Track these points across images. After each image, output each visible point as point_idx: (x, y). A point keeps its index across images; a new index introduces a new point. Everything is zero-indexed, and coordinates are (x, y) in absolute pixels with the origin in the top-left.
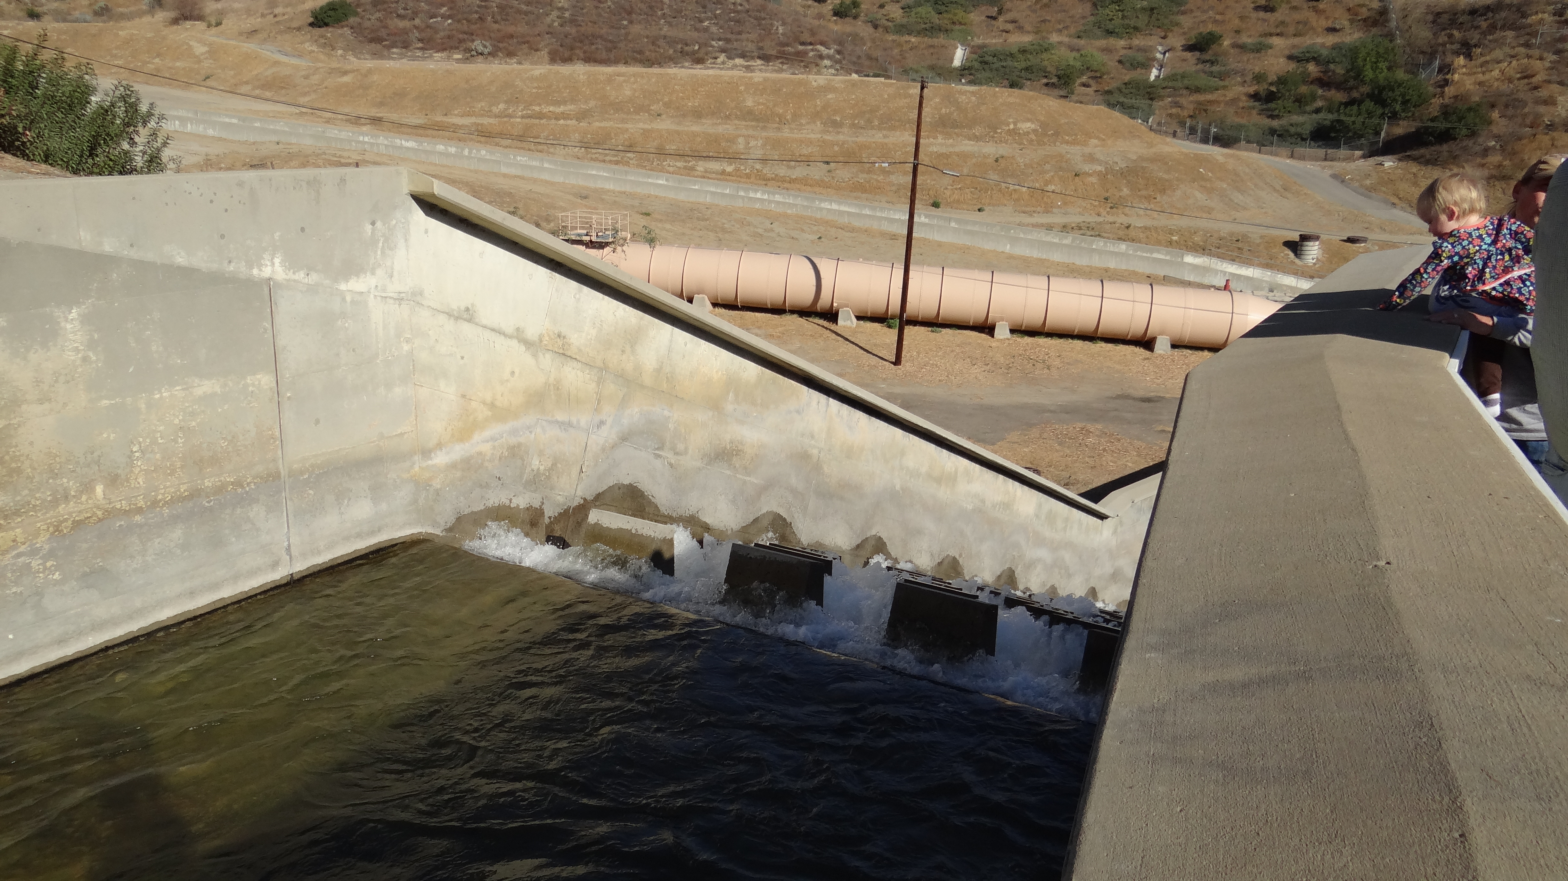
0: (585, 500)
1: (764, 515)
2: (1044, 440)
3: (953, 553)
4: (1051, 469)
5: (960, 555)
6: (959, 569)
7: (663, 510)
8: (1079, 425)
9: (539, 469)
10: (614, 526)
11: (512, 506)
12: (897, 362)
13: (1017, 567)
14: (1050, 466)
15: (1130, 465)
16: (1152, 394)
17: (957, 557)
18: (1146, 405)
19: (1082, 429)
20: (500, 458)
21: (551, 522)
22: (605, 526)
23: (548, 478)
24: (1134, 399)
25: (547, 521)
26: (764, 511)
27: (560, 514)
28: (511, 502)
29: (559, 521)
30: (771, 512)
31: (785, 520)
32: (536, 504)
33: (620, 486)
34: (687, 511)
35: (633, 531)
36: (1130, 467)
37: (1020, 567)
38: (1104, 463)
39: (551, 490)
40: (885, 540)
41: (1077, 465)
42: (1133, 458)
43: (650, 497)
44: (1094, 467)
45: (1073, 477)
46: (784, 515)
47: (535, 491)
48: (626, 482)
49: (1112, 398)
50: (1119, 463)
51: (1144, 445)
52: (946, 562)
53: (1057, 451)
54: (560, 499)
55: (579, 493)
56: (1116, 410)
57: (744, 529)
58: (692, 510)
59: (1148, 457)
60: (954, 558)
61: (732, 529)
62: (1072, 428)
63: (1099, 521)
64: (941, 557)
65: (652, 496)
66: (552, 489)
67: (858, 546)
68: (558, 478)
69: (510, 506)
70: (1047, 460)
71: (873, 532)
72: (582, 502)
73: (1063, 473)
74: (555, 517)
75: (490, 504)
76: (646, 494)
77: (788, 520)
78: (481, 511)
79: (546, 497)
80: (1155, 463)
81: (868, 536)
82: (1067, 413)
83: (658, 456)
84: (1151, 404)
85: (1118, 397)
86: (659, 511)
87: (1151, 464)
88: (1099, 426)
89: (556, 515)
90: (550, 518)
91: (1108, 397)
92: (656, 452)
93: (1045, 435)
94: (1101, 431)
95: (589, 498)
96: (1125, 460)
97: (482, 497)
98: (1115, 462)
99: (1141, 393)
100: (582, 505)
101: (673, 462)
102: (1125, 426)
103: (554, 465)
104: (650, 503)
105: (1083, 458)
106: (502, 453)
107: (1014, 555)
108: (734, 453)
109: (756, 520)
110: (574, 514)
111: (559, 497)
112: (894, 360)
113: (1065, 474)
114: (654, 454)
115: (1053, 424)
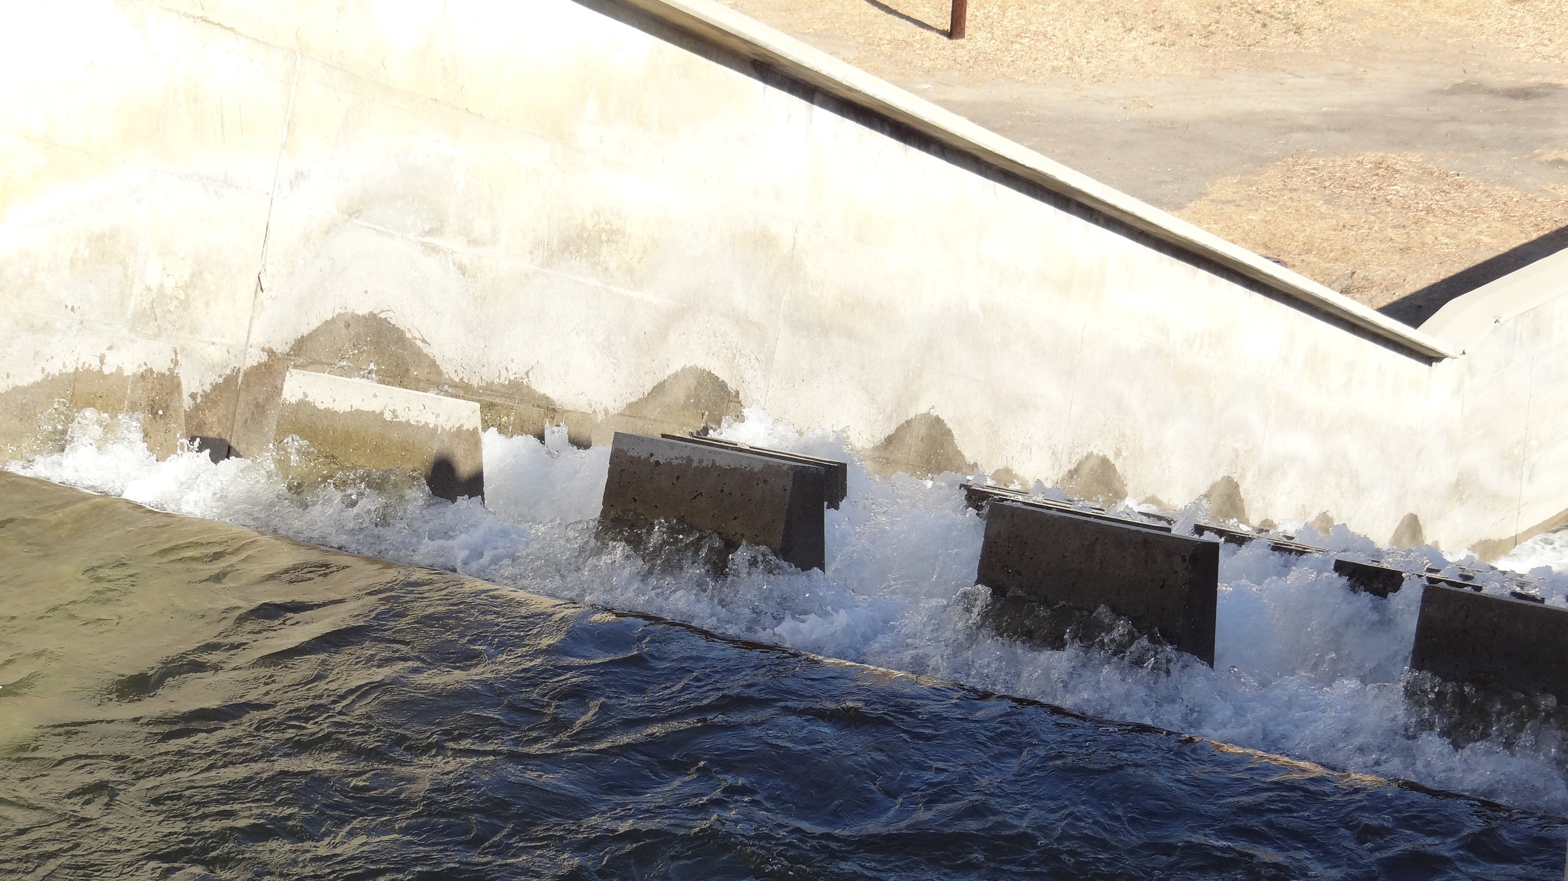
0: (271, 353)
1: (676, 376)
2: (1294, 195)
3: (1102, 448)
4: (1312, 258)
5: (1118, 454)
6: (1117, 485)
7: (449, 370)
8: (1370, 157)
9: (162, 286)
10: (342, 406)
11: (107, 370)
12: (956, 30)
13: (1242, 476)
14: (1308, 252)
15: (1487, 240)
16: (1533, 80)
17: (1111, 458)
18: (1518, 105)
19: (1378, 165)
20: (73, 264)
21: (197, 408)
22: (321, 407)
23: (185, 305)
24: (1493, 92)
25: (187, 403)
26: (676, 367)
27: (216, 387)
28: (102, 361)
29: (215, 403)
30: (693, 370)
31: (723, 386)
32: (161, 366)
33: (349, 321)
34: (504, 372)
35: (388, 416)
36: (1485, 245)
37: (1249, 475)
38: (1429, 239)
39: (191, 333)
40: (950, 425)
41: (1368, 245)
42: (1494, 224)
43: (419, 343)
44: (1404, 250)
45: (1360, 273)
46: (722, 375)
47: (157, 336)
48: (363, 310)
49: (1442, 92)
50: (1463, 237)
51: (1517, 195)
52: (1086, 470)
53: (1323, 217)
54: (216, 354)
55: (259, 338)
56: (1453, 119)
57: (634, 409)
58: (515, 371)
59: (1527, 221)
60: (1104, 462)
61: (606, 411)
62: (1354, 165)
63: (1422, 367)
64: (1076, 459)
65: (424, 341)
66: (194, 330)
67: (889, 440)
68: (207, 304)
69: (100, 372)
70: (1301, 237)
71: (922, 408)
72: (264, 358)
73: (1339, 266)
74: (206, 395)
75: (54, 369)
76: (408, 335)
77: (732, 386)
78: (37, 385)
79: (183, 349)
80: (1541, 234)
81: (912, 415)
82: (1342, 130)
83: (433, 249)
84: (1531, 104)
85: (1457, 90)
86: (439, 373)
87: (1534, 236)
88: (1416, 157)
89: (208, 388)
90: (193, 396)
91: (1433, 92)
92: (428, 239)
93: (1295, 182)
94: (1419, 168)
95: (281, 348)
96: (1474, 230)
97: (37, 353)
98: (1453, 237)
99: (1508, 79)
100: (265, 365)
101: (466, 261)
102: (1473, 155)
103: (197, 274)
104: (419, 355)
105: (1381, 230)
106: (76, 251)
107: (1236, 450)
108: (604, 237)
109: (659, 389)
110: (248, 386)
111: (211, 349)
112: (948, 27)
113: (1341, 268)
114: (423, 244)
115: (1314, 155)
